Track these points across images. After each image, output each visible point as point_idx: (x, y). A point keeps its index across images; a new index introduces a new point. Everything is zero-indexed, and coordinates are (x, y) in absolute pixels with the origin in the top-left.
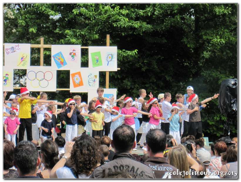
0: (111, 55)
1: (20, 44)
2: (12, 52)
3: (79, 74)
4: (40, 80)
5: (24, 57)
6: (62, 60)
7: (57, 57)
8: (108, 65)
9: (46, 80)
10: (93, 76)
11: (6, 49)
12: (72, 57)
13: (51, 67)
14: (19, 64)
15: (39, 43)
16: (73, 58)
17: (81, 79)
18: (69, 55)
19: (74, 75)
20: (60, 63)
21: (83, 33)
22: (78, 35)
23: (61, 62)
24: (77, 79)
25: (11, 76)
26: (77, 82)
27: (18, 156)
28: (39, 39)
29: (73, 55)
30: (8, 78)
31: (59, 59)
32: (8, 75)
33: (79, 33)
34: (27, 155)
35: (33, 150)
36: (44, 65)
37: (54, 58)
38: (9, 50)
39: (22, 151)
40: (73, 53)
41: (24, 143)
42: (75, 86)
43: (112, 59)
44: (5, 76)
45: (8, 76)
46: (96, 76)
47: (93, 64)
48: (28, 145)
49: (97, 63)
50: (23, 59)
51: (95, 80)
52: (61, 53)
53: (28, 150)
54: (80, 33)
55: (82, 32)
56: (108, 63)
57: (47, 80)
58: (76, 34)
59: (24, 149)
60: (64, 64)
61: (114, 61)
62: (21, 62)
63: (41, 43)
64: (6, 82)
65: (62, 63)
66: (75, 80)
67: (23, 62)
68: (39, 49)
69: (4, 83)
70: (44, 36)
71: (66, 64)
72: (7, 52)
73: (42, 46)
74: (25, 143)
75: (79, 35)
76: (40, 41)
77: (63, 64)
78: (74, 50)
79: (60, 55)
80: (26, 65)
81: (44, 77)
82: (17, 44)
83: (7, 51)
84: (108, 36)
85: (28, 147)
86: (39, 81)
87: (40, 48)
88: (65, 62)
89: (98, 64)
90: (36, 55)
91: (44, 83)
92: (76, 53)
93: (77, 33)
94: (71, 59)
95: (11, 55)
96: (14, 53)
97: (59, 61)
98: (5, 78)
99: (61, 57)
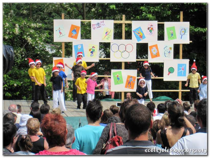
0: (184, 29)
1: (104, 21)
3: (156, 46)
4: (122, 52)
5: (108, 32)
6: (141, 34)
7: (137, 31)
8: (181, 38)
10: (168, 48)
11: (93, 25)
13: (131, 40)
14: (104, 38)
15: (121, 19)
16: (151, 33)
17: (158, 50)
18: (148, 30)
19: (151, 47)
20: (139, 37)
21: (156, 10)
23: (140, 35)
24: (154, 51)
26: (155, 53)
29: (150, 29)
30: (94, 50)
31: (139, 33)
32: (95, 47)
33: (153, 10)
36: (125, 39)
37: (135, 32)
42: (153, 57)
43: (185, 33)
45: (95, 48)
46: (171, 48)
47: (168, 38)
49: (172, 36)
50: (107, 34)
51: (170, 52)
52: (140, 28)
54: (154, 10)
56: (182, 36)
57: (128, 52)
60: (143, 37)
61: (187, 35)
62: (105, 37)
63: (123, 19)
64: (92, 54)
65: (141, 37)
67: (108, 36)
68: (121, 25)
69: (91, 55)
71: (145, 37)
72: (94, 27)
73: (124, 21)
75: (153, 12)
78: (151, 26)
80: (110, 39)
81: (126, 49)
82: (102, 21)
84: (182, 13)
89: (173, 38)
91: (125, 54)
93: (152, 10)
94: (149, 34)
95: (97, 29)
96: (99, 28)
97: (139, 35)
98: (92, 50)
99: (140, 32)
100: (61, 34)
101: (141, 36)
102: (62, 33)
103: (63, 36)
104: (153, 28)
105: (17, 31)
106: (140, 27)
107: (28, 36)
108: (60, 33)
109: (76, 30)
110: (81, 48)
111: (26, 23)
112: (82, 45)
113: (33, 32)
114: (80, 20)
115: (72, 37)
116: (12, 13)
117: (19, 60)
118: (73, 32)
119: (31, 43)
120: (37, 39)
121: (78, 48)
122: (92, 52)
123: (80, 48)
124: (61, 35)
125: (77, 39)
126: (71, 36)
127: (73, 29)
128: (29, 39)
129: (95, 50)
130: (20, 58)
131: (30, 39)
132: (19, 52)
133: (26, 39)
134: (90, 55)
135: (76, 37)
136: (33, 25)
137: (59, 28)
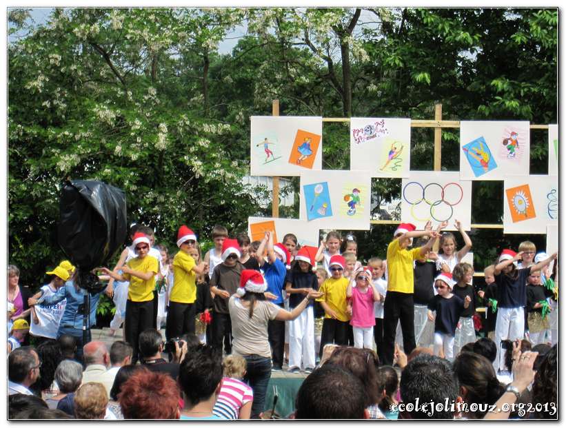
1: (386, 120)
2: (368, 138)
3: (525, 189)
4: (434, 205)
5: (396, 151)
6: (486, 157)
7: (473, 148)
9: (445, 202)
11: (354, 131)
12: (509, 149)
13: (458, 172)
15: (430, 116)
16: (511, 153)
17: (530, 201)
19: (513, 191)
20: (480, 165)
21: (535, 90)
22: (522, 94)
23: (482, 161)
24: (520, 203)
25: (366, 194)
26: (521, 208)
27: (411, 389)
28: (429, 108)
29: (510, 144)
30: (358, 198)
31: (478, 154)
32: (359, 191)
33: (526, 90)
34: (433, 387)
35: (448, 377)
36: (442, 170)
37: (467, 151)
38: (360, 134)
39: (422, 378)
40: (512, 140)
41: (426, 361)
42: (517, 218)
44: (351, 193)
45: (359, 194)
48: (436, 364)
50: (394, 153)
52: (482, 140)
53: (433, 376)
54: (529, 90)
55: (532, 88)
57: (448, 204)
58: (520, 92)
59: (426, 375)
60: (490, 165)
62: (388, 162)
63: (436, 117)
64: (353, 208)
65: (486, 164)
66: (517, 204)
67: (394, 161)
68: (430, 132)
69: (350, 211)
70: (443, 100)
71: (495, 166)
72: (357, 138)
73: (438, 123)
74: (429, 360)
75: (526, 95)
76: (434, 112)
77: (487, 166)
78: (513, 134)
79: (481, 146)
81: (443, 197)
82: (379, 120)
83: (356, 134)
85: (435, 370)
86: (430, 206)
87: (434, 128)
88: (491, 161)
90: (423, 146)
92: (518, 141)
93: (522, 91)
94: (506, 155)
95: (366, 144)
96: (372, 140)
97: (478, 159)
98: (351, 199)
99: (483, 150)
100: (268, 156)
101: (484, 162)
102: (271, 152)
103: (274, 159)
104: (516, 142)
105: (162, 141)
106: (482, 138)
107: (192, 155)
108: (268, 152)
109: (309, 145)
110: (323, 192)
111: (188, 123)
112: (325, 185)
113: (207, 146)
114: (321, 117)
115: (299, 163)
116: (153, 95)
117: (174, 221)
118: (301, 151)
119: (202, 174)
120: (217, 165)
121: (316, 191)
122: (352, 204)
123: (320, 191)
124: (271, 158)
125: (313, 168)
126: (295, 159)
127: (303, 142)
128: (197, 165)
129: (360, 198)
130: (176, 217)
131: (200, 163)
132: (172, 200)
133: (188, 163)
134: (347, 211)
135: (309, 164)
136: (207, 128)
137: (266, 139)
